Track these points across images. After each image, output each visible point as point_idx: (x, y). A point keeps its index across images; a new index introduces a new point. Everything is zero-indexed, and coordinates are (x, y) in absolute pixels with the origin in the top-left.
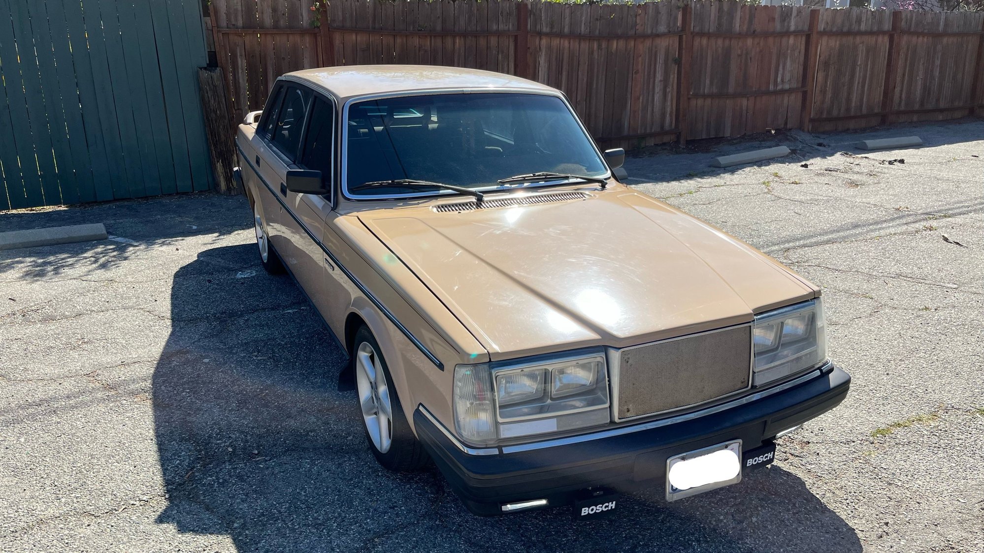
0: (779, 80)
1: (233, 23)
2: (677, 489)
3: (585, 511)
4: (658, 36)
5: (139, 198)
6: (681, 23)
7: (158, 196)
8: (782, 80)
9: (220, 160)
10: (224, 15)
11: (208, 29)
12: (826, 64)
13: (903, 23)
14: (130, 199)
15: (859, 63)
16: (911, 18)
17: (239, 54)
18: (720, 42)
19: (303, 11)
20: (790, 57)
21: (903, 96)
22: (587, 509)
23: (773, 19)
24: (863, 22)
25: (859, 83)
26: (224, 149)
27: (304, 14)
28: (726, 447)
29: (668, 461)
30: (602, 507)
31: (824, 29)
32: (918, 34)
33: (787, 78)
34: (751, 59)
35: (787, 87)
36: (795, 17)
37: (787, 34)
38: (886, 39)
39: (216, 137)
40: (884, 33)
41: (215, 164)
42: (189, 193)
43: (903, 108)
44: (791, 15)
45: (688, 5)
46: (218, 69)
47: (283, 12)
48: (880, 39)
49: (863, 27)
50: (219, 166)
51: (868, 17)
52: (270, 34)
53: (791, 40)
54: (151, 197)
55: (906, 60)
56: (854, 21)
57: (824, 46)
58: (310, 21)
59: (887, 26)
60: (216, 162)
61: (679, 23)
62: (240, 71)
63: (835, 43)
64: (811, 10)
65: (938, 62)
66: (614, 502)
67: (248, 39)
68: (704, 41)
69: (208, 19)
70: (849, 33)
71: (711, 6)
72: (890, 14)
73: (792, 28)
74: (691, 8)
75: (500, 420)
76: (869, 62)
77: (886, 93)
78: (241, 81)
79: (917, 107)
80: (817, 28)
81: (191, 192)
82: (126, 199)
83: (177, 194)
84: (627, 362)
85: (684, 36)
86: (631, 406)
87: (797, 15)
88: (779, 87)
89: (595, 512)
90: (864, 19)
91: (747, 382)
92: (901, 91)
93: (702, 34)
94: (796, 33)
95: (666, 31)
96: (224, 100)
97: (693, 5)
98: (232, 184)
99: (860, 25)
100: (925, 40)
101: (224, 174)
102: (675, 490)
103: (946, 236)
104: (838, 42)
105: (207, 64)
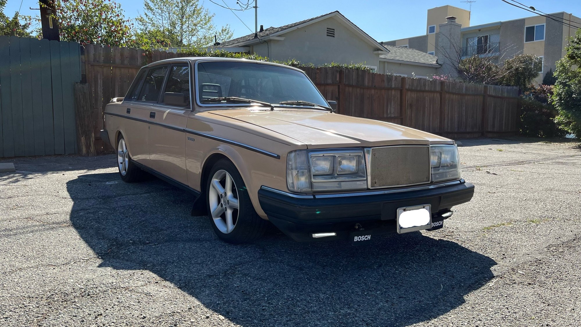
0: (389, 112)
1: (97, 60)
2: (402, 227)
3: (356, 239)
4: (328, 84)
5: (30, 156)
6: (339, 79)
7: (42, 156)
8: (390, 112)
9: (84, 136)
10: (93, 55)
11: (83, 62)
12: (411, 106)
13: (446, 87)
14: (25, 156)
15: (427, 106)
16: (449, 85)
17: (99, 78)
18: (358, 90)
19: (138, 56)
20: (393, 100)
21: (449, 125)
22: (357, 237)
23: (384, 81)
24: (427, 85)
25: (427, 116)
26: (87, 130)
27: (138, 58)
28: (424, 207)
29: (397, 210)
30: (364, 237)
31: (408, 88)
32: (454, 94)
33: (392, 112)
34: (374, 100)
35: (393, 116)
36: (394, 81)
37: (391, 89)
38: (438, 95)
39: (82, 122)
40: (437, 92)
41: (80, 138)
42: (62, 154)
43: (449, 130)
44: (392, 80)
45: (342, 70)
46: (87, 84)
47: (126, 56)
48: (435, 95)
49: (427, 88)
50: (83, 139)
51: (429, 84)
52: (118, 67)
53: (393, 92)
54: (37, 156)
55: (449, 106)
56: (422, 84)
57: (409, 96)
58: (141, 62)
59: (438, 88)
60: (81, 137)
61: (338, 79)
62: (99, 87)
63: (414, 95)
64: (402, 78)
65: (464, 108)
66: (370, 235)
67: (105, 70)
68: (351, 89)
69: (83, 57)
70: (420, 91)
71: (353, 71)
72: (439, 82)
73: (393, 86)
74: (344, 72)
75: (313, 180)
76: (431, 106)
77: (441, 122)
78: (99, 92)
79: (456, 130)
80: (405, 87)
81: (64, 154)
82: (23, 156)
83: (55, 155)
84: (375, 155)
85: (341, 86)
86: (376, 181)
87: (395, 80)
88: (389, 116)
89: (361, 240)
90: (427, 84)
91: (428, 178)
92: (448, 122)
93: (349, 86)
94: (395, 89)
95: (331, 83)
96: (89, 101)
97: (344, 71)
98: (90, 150)
99: (425, 87)
100: (457, 97)
101: (85, 144)
102: (401, 228)
103: (488, 171)
104: (416, 95)
105: (80, 81)
